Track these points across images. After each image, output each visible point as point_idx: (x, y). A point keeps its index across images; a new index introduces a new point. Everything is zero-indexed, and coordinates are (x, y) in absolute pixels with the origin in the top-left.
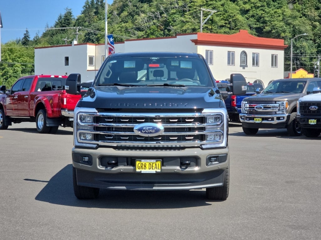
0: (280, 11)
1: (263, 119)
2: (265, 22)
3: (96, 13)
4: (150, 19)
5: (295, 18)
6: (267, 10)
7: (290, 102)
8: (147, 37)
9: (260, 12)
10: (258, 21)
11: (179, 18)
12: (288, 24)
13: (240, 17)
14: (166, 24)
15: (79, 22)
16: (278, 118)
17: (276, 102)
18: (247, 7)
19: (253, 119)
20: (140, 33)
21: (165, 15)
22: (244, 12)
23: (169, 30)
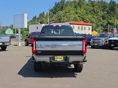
0: (88, 16)
1: (98, 44)
2: (84, 19)
3: (42, 16)
4: (56, 18)
5: (91, 18)
6: (84, 16)
7: (105, 40)
8: (55, 23)
9: (83, 17)
10: (82, 19)
11: (63, 18)
12: (90, 20)
13: (78, 18)
14: (60, 19)
15: (38, 18)
16: (102, 44)
17: (101, 40)
18: (80, 15)
19: (95, 44)
20: (53, 22)
21: (59, 17)
22: (79, 17)
23: (60, 21)
